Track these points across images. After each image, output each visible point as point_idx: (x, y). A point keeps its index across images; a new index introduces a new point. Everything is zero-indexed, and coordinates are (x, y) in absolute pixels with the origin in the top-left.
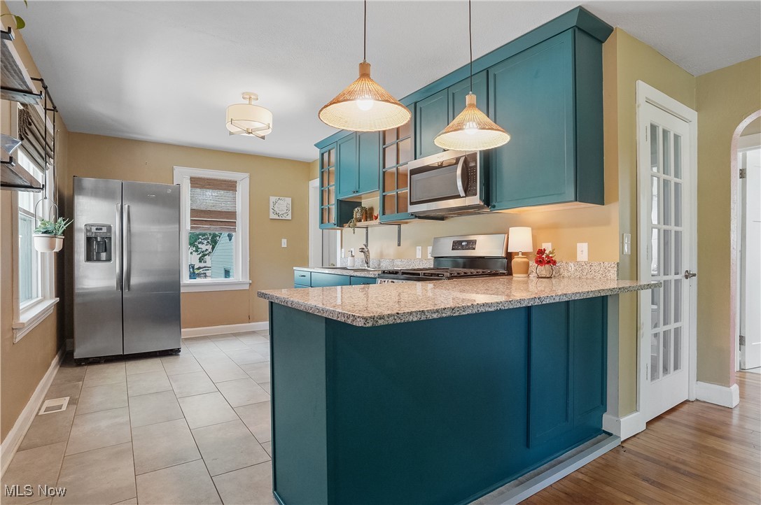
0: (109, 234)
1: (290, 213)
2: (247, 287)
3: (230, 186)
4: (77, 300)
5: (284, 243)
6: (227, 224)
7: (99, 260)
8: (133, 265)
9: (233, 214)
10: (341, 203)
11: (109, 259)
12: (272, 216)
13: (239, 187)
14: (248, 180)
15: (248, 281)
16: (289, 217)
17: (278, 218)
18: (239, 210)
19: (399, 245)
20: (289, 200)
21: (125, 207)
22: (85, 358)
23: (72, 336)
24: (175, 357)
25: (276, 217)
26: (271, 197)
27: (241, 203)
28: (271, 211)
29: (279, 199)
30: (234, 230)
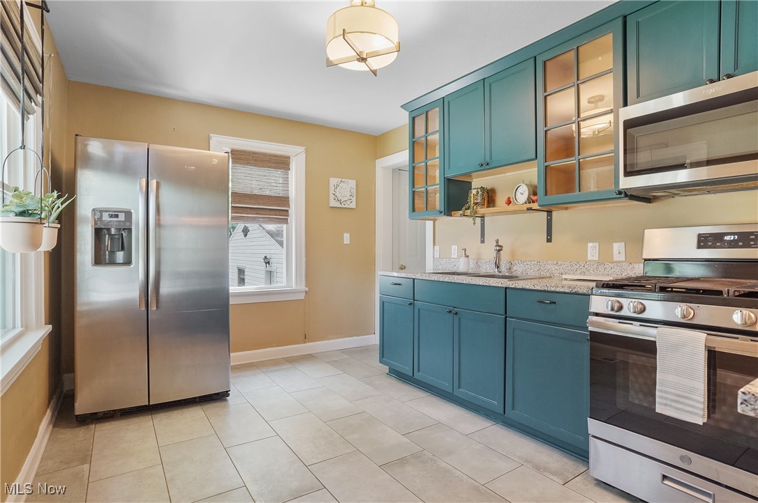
0: (128, 224)
1: (354, 199)
2: (302, 296)
3: (281, 163)
4: (80, 323)
5: (347, 238)
6: (277, 213)
7: (112, 262)
8: (163, 269)
9: (285, 200)
10: (450, 183)
11: (128, 262)
12: (333, 203)
13: (293, 165)
14: (304, 155)
15: (303, 287)
16: (353, 205)
17: (340, 206)
18: (292, 194)
19: (549, 240)
20: (353, 183)
21: (153, 184)
22: (91, 414)
23: (71, 368)
24: (223, 404)
25: (337, 204)
26: (332, 179)
27: (295, 185)
28: (332, 196)
29: (341, 181)
30: (286, 221)
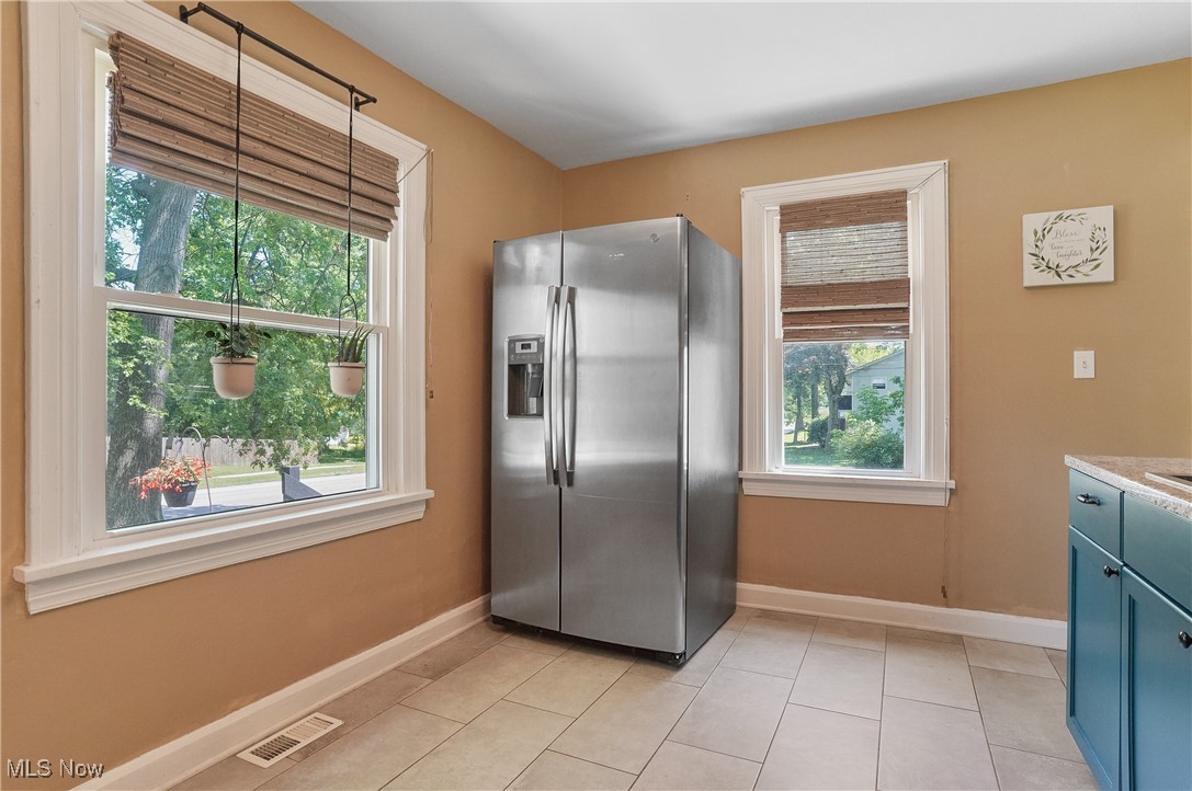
0: (540, 357)
1: (1108, 259)
2: (940, 500)
3: (888, 208)
5: (1084, 364)
6: (880, 316)
9: (900, 287)
12: (1032, 277)
13: (915, 208)
14: (942, 180)
15: (943, 479)
16: (1106, 273)
17: (1057, 281)
20: (1103, 216)
25: (1050, 279)
26: (1026, 218)
28: (1028, 261)
29: (1060, 217)
30: (904, 332)
